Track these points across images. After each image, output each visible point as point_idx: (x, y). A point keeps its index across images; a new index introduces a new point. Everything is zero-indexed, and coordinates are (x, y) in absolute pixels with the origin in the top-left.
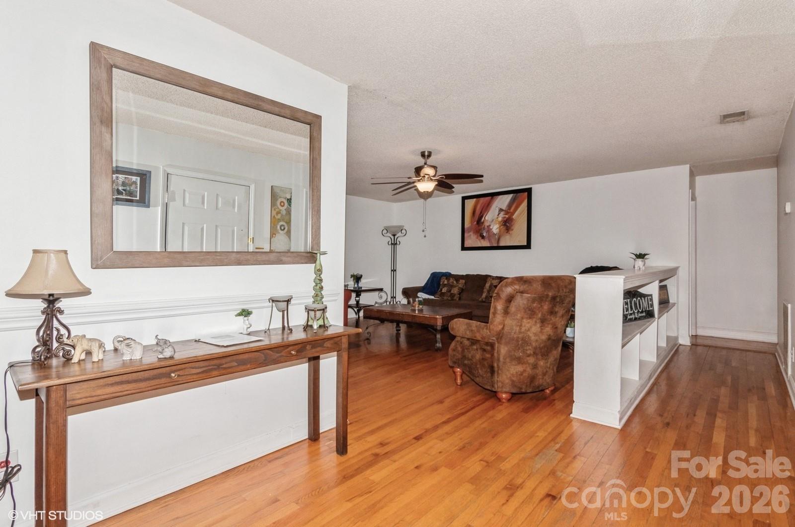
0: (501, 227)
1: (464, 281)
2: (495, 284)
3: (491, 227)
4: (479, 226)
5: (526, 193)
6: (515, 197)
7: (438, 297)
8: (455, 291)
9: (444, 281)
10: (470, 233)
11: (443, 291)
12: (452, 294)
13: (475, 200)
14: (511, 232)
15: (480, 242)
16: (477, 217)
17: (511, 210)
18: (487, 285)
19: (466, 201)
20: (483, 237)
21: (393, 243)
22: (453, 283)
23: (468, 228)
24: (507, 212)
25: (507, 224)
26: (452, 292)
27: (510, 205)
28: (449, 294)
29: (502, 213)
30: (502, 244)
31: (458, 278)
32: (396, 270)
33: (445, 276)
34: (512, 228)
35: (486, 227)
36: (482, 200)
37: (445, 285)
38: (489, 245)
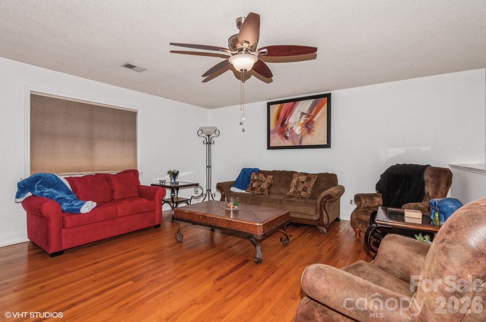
0: (303, 129)
1: (272, 177)
2: (302, 180)
3: (294, 129)
4: (283, 128)
5: (326, 98)
6: (315, 102)
7: (249, 192)
8: (264, 186)
9: (254, 177)
10: (275, 135)
11: (254, 186)
12: (261, 188)
13: (279, 105)
14: (312, 133)
15: (284, 142)
16: (280, 121)
17: (313, 113)
18: (294, 181)
19: (271, 106)
20: (287, 138)
21: (208, 142)
22: (262, 178)
23: (273, 130)
24: (308, 116)
25: (308, 126)
26: (262, 187)
27: (311, 110)
28: (259, 188)
29: (304, 116)
30: (304, 143)
31: (266, 173)
32: (210, 166)
33: (254, 172)
34: (313, 129)
35: (289, 129)
36: (285, 105)
37: (255, 181)
38: (292, 145)
